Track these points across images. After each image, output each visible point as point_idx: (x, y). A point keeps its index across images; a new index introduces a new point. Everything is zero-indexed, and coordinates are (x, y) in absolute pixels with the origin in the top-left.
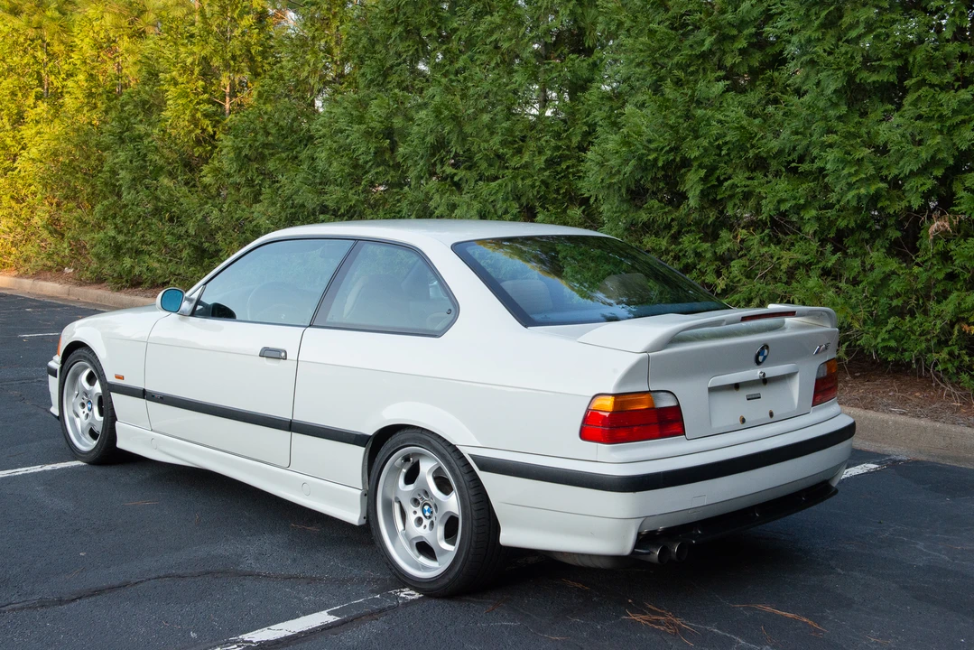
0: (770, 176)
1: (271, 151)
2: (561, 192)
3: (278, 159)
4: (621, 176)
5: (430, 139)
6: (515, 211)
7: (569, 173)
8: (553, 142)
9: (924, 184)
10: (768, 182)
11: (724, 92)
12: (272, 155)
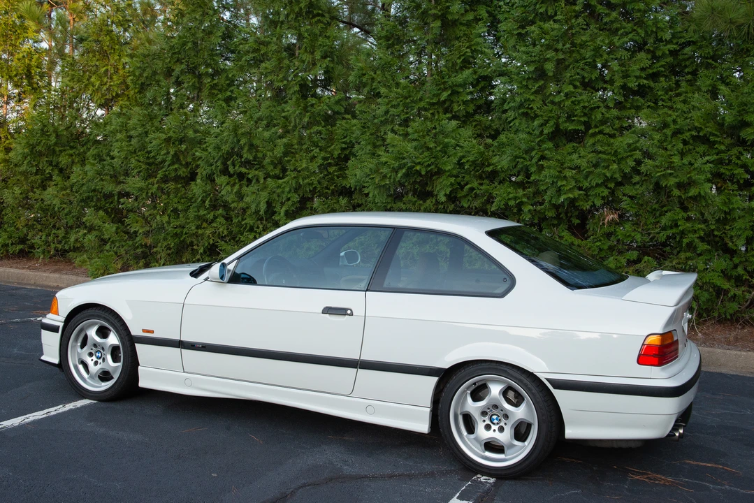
0: (496, 184)
1: (61, 149)
2: (331, 188)
3: (67, 154)
4: (392, 180)
5: (225, 148)
6: (295, 200)
7: (334, 175)
8: (323, 154)
9: (603, 192)
10: (496, 187)
11: (457, 128)
12: (61, 151)
